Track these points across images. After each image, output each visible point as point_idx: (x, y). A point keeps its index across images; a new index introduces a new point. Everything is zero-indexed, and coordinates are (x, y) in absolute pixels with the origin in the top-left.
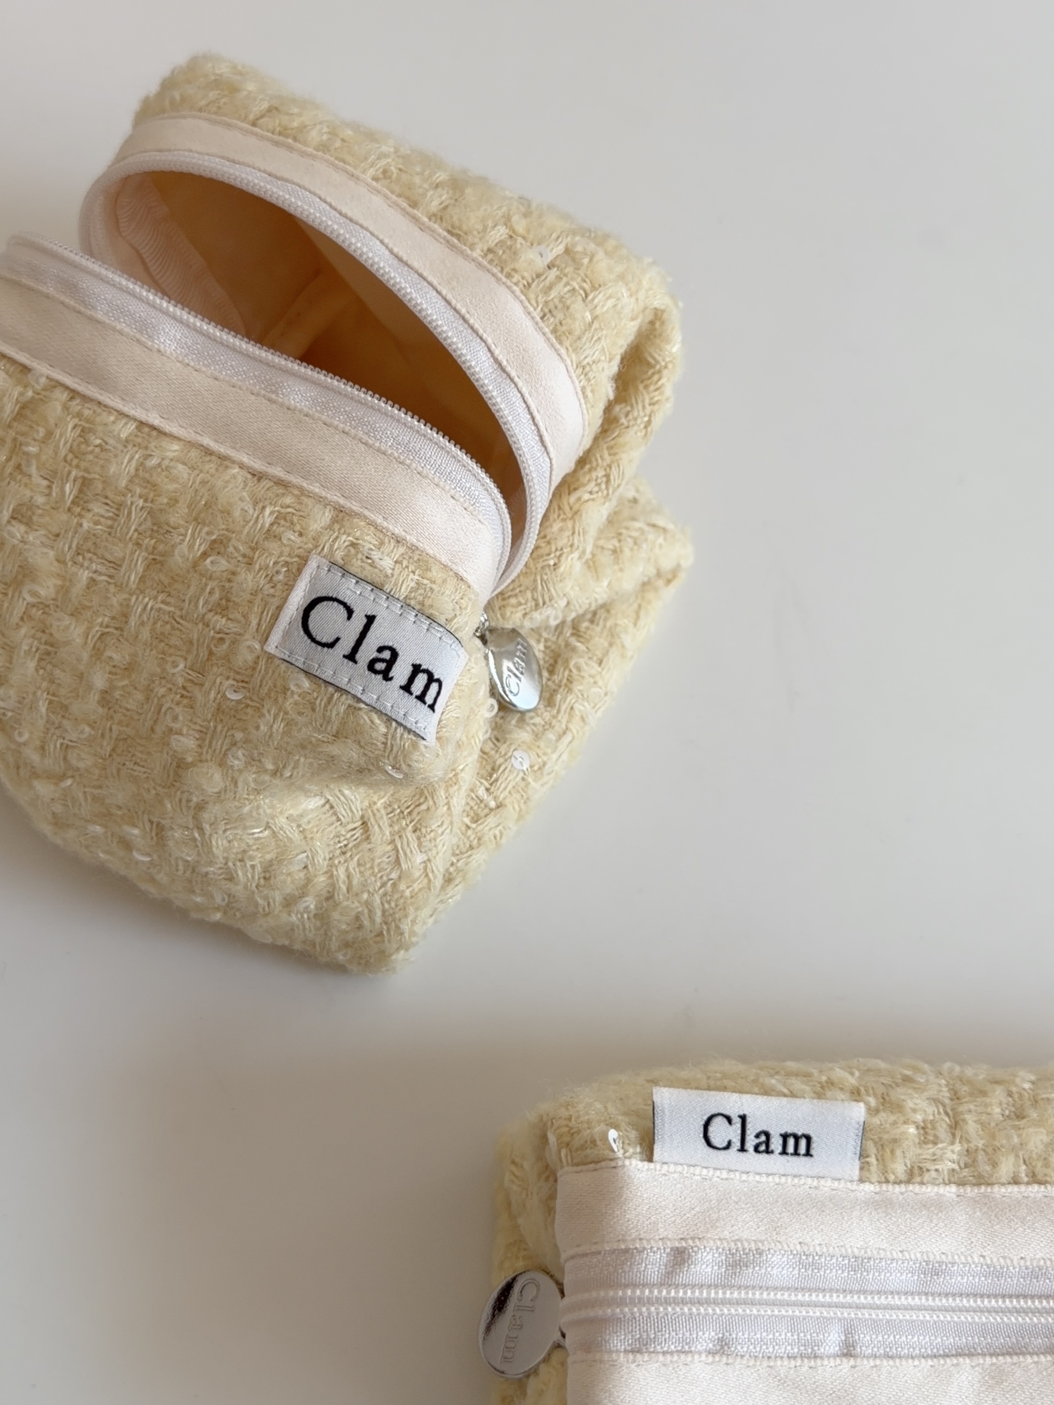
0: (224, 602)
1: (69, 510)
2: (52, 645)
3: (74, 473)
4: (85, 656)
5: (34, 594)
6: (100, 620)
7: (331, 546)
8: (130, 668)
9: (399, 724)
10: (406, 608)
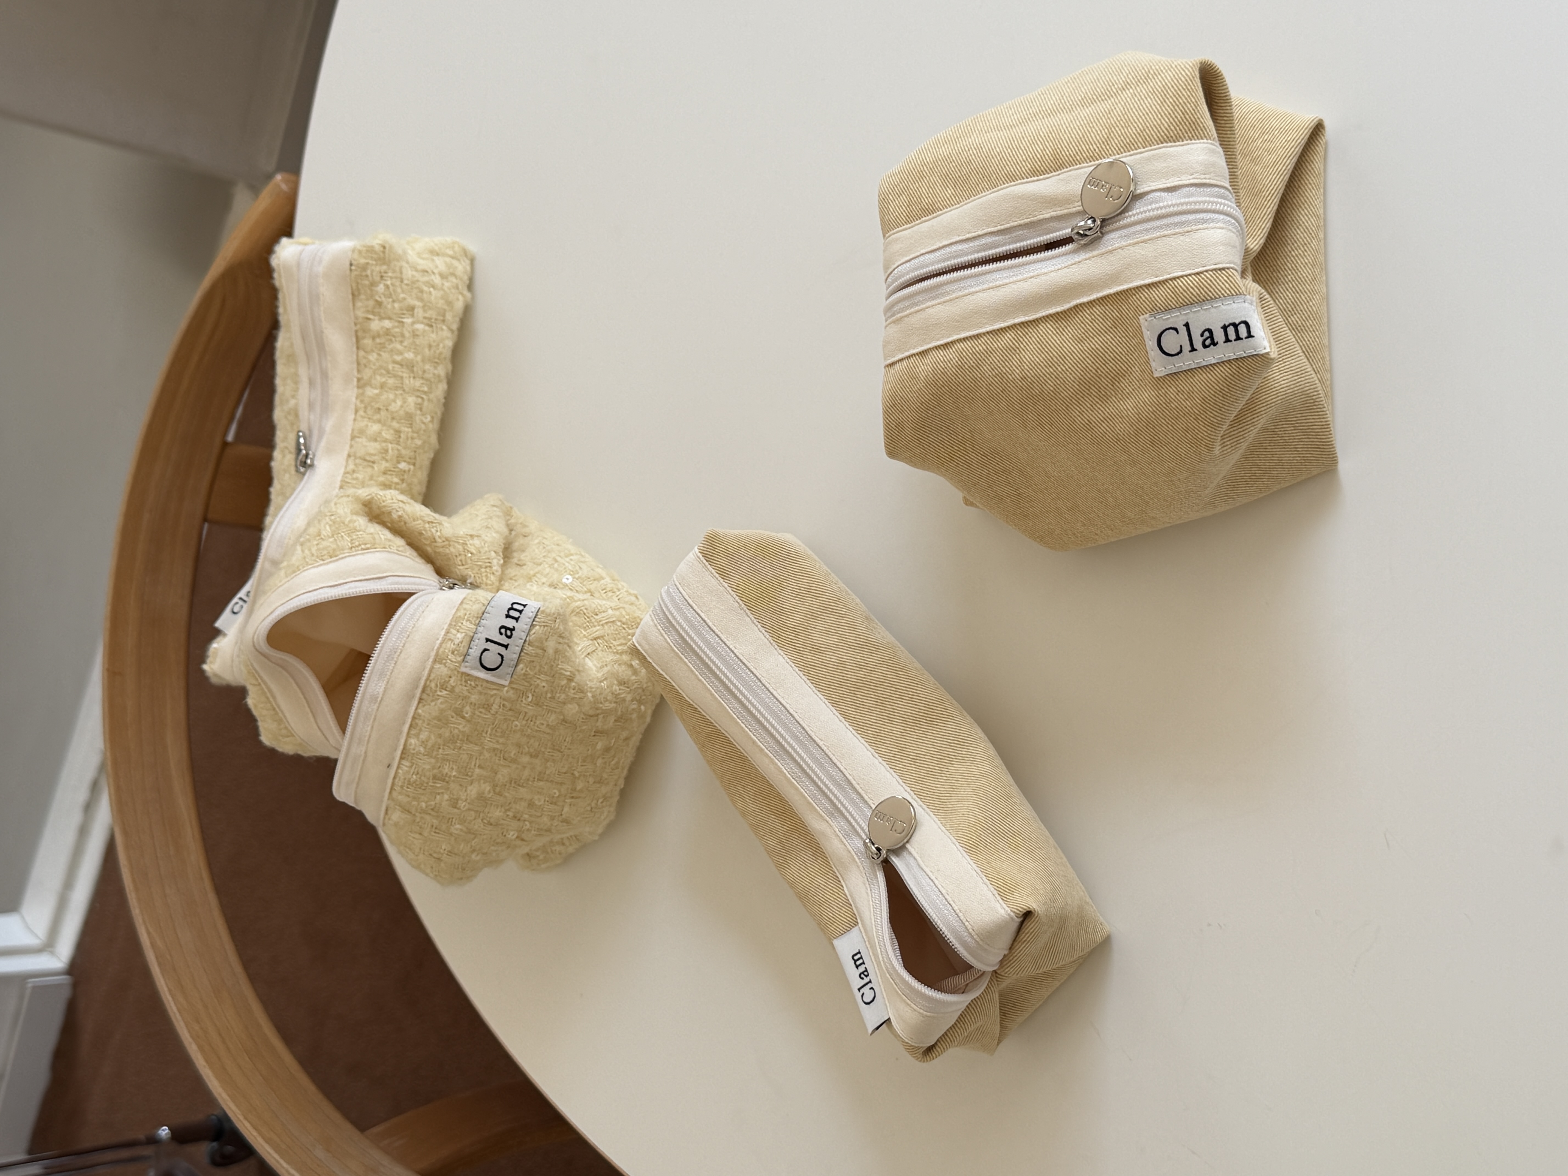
0: (486, 706)
1: (447, 782)
2: (511, 781)
3: (431, 784)
4: (514, 766)
5: (489, 792)
6: (497, 761)
7: (455, 662)
8: (519, 745)
9: (534, 621)
10: (480, 624)
